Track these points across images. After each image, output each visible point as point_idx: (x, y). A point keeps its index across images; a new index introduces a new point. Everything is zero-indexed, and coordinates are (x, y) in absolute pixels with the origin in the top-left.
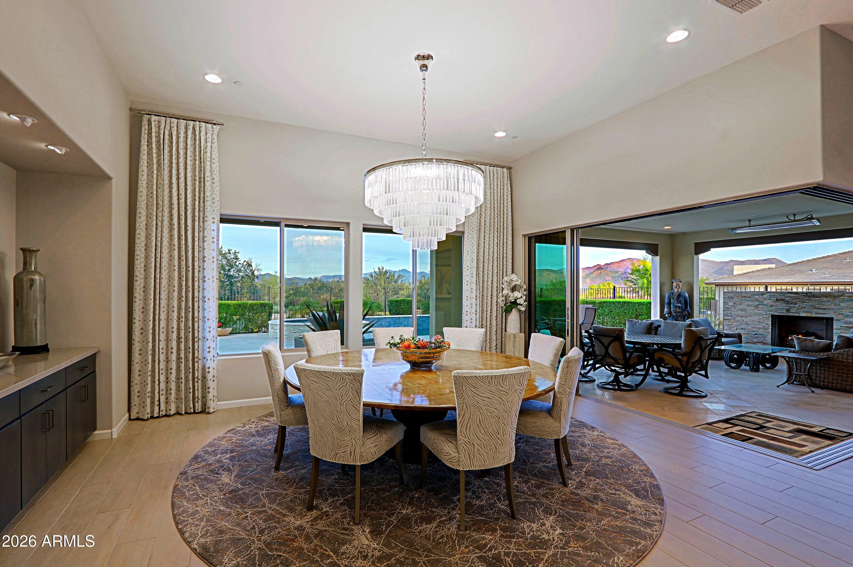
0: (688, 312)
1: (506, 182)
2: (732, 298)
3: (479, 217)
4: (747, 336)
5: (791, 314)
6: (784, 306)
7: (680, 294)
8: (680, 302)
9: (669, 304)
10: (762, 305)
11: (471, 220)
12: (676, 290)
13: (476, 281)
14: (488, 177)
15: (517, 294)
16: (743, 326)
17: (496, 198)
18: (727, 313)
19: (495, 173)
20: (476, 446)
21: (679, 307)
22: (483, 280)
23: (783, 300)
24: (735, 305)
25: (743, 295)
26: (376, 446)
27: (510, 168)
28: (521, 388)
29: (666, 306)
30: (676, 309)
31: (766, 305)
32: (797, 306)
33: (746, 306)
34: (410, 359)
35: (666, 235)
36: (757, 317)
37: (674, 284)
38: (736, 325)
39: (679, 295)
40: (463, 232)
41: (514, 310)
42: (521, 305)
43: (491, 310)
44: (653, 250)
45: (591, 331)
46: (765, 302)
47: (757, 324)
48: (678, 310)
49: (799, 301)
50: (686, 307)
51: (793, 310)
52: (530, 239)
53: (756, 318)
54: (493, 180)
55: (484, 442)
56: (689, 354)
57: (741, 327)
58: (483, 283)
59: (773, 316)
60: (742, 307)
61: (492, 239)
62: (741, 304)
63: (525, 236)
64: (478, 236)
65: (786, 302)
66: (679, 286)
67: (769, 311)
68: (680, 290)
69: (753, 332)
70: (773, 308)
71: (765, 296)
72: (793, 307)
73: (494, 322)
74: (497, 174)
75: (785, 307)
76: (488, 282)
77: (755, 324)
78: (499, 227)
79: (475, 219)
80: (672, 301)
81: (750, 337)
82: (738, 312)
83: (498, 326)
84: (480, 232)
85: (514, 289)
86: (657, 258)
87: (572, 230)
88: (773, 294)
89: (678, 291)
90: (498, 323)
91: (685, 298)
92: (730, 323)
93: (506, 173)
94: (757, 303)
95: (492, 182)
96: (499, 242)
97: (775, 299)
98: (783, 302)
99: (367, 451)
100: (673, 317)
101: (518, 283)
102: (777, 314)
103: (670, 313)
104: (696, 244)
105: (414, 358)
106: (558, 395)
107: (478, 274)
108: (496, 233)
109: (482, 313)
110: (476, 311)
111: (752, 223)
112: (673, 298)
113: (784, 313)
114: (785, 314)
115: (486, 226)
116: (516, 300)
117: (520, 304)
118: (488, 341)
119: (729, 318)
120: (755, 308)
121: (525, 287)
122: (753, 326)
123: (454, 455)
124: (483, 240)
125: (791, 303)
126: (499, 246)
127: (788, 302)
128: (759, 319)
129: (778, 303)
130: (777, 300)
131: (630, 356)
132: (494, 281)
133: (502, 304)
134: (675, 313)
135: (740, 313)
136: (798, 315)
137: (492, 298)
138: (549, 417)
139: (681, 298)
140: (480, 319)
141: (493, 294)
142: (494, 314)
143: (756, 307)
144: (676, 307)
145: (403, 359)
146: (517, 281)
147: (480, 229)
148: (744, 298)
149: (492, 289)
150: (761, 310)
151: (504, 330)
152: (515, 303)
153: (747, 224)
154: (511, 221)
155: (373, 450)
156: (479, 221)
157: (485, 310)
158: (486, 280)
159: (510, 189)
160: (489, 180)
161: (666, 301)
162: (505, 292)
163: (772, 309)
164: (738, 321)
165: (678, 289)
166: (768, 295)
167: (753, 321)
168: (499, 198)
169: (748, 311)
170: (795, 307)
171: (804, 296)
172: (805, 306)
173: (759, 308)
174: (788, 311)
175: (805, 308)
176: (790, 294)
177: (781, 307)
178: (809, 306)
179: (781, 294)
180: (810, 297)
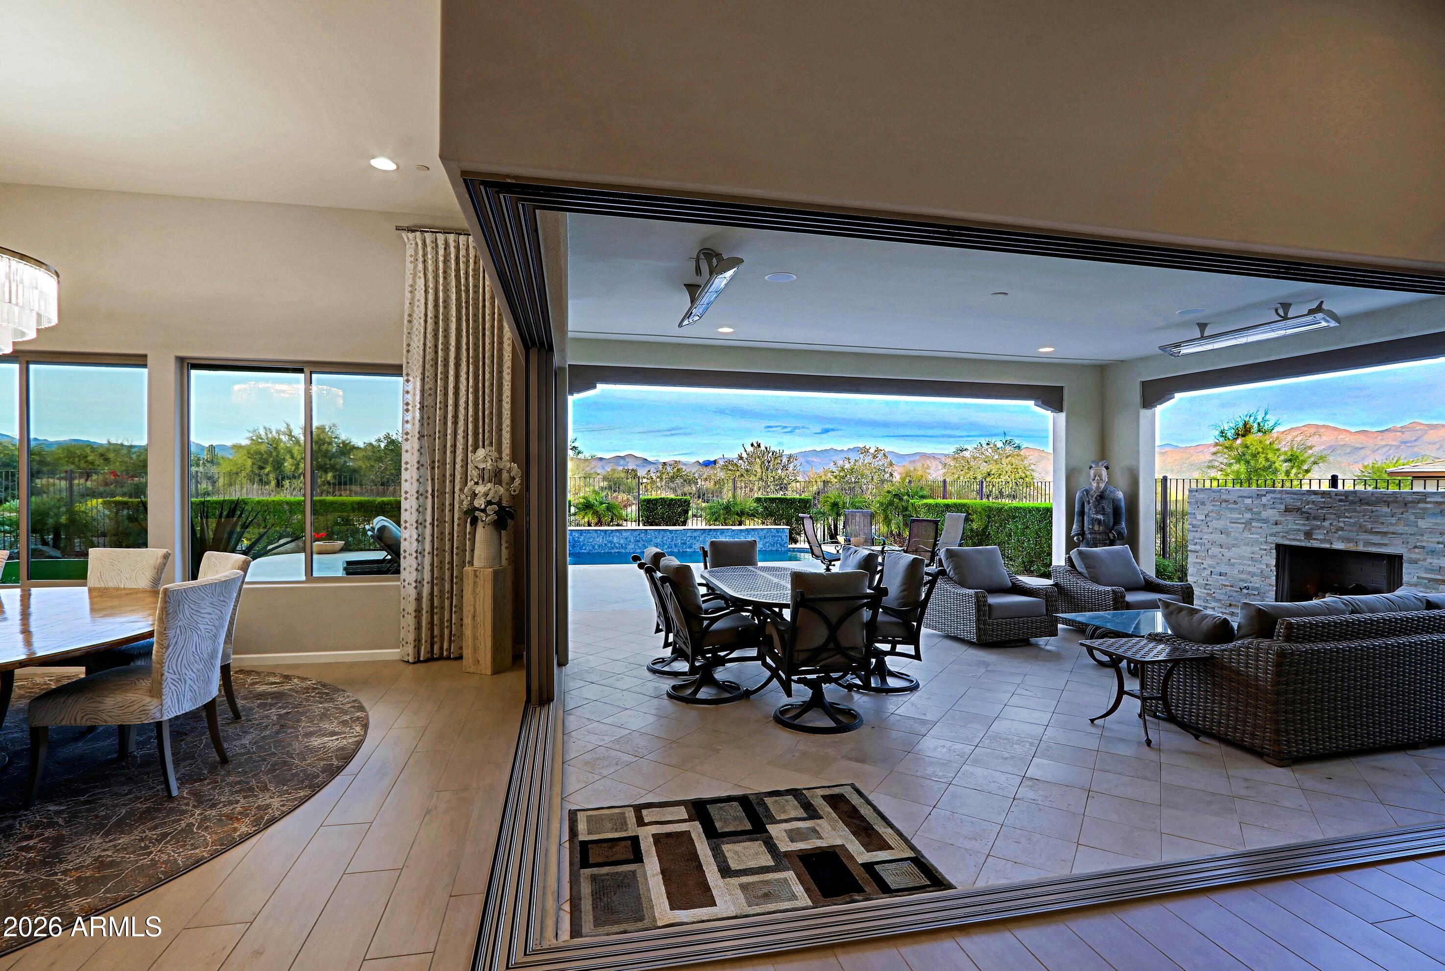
0: (1121, 533)
2: (1203, 504)
4: (1230, 591)
5: (1316, 544)
6: (1301, 524)
7: (1102, 492)
8: (1103, 512)
9: (1082, 513)
10: (1258, 520)
12: (1094, 485)
16: (1223, 569)
18: (1194, 538)
21: (1099, 522)
23: (1299, 510)
24: (1208, 519)
25: (1224, 497)
29: (1076, 519)
30: (1093, 525)
31: (1265, 521)
32: (1326, 524)
33: (1228, 524)
35: (1084, 366)
36: (1248, 549)
37: (1092, 472)
38: (1210, 566)
39: (1102, 496)
44: (1050, 398)
46: (1263, 513)
47: (1249, 565)
48: (1096, 528)
49: (1330, 513)
50: (1117, 521)
51: (1319, 535)
53: (1246, 551)
57: (1218, 570)
59: (1278, 547)
60: (1220, 524)
62: (1219, 517)
65: (1306, 515)
66: (1100, 476)
67: (1271, 535)
69: (1241, 583)
70: (1279, 528)
71: (1264, 499)
72: (1319, 528)
75: (1303, 528)
77: (1245, 565)
80: (1086, 510)
81: (1235, 594)
82: (1213, 535)
86: (1062, 416)
88: (1279, 496)
89: (1098, 487)
91: (1116, 502)
92: (1200, 561)
94: (1248, 516)
97: (1283, 507)
98: (1298, 515)
100: (1089, 543)
102: (1287, 542)
103: (1082, 534)
104: (1146, 386)
112: (1089, 503)
113: (1300, 542)
114: (1303, 544)
119: (1198, 547)
120: (1244, 528)
122: (1241, 568)
125: (1315, 518)
127: (1308, 517)
128: (1253, 553)
129: (1290, 517)
130: (1287, 510)
134: (1091, 533)
135: (1216, 537)
136: (1327, 546)
139: (1104, 501)
143: (1247, 524)
144: (1094, 521)
148: (1224, 505)
150: (1258, 534)
161: (1077, 507)
163: (1278, 530)
164: (1213, 557)
165: (1098, 483)
166: (1269, 496)
167: (1241, 557)
169: (1232, 534)
170: (1324, 527)
171: (1340, 500)
172: (1342, 525)
173: (1253, 527)
174: (1308, 535)
175: (1342, 529)
176: (1313, 497)
177: (1295, 527)
178: (1350, 524)
179: (1295, 496)
180: (1352, 503)
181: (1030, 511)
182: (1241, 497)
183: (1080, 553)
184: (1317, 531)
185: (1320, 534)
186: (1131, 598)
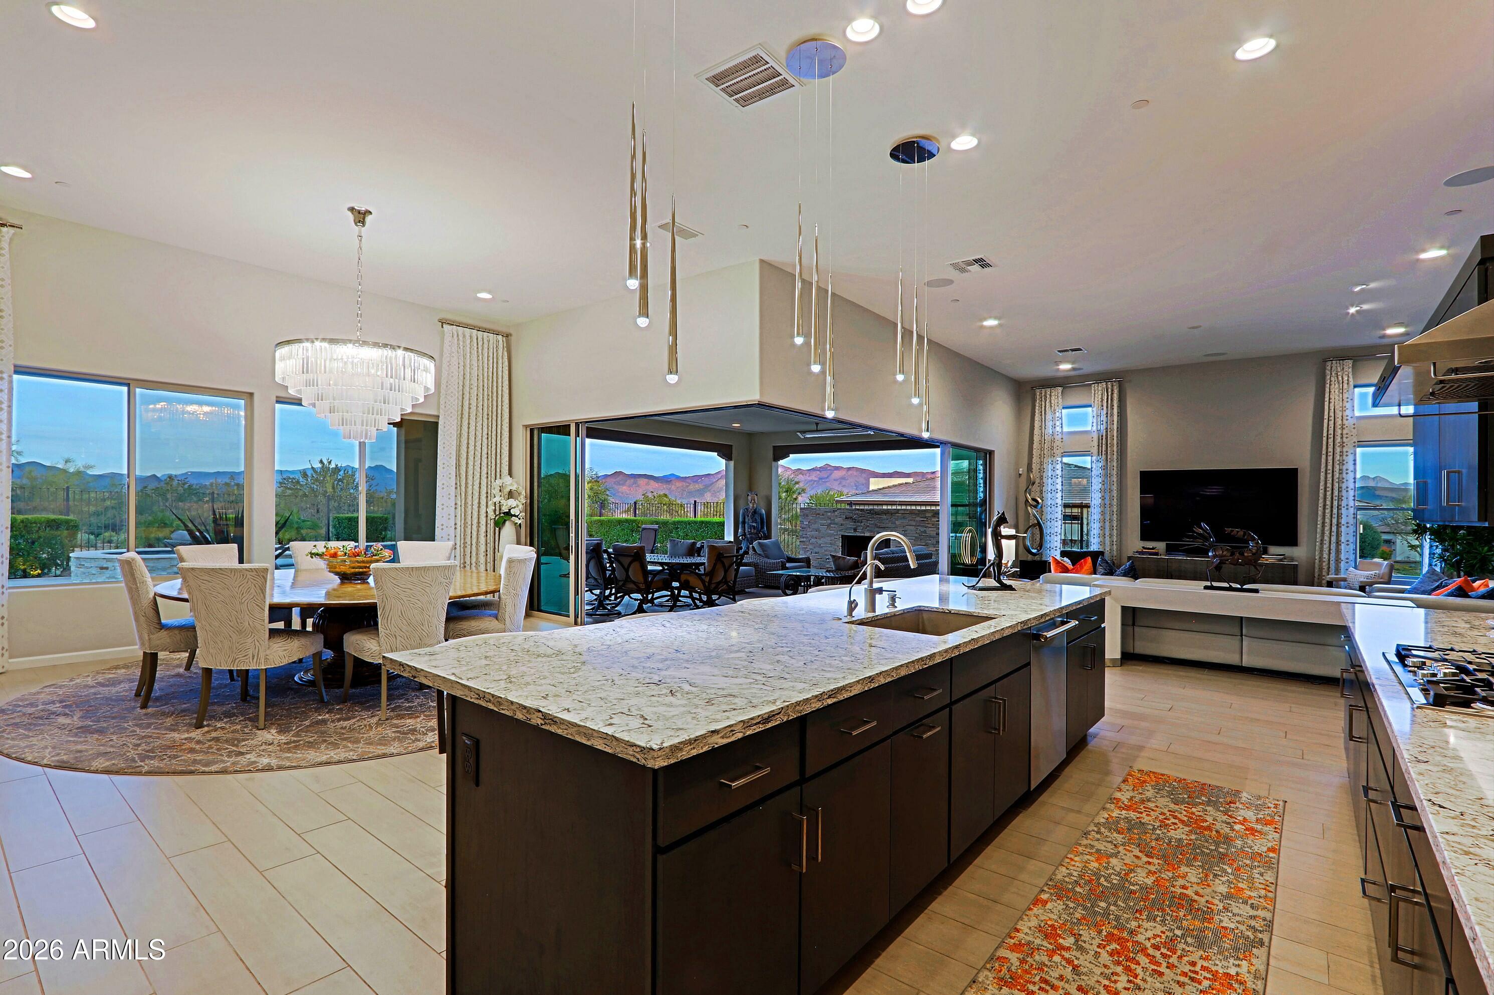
0: (764, 534)
1: (500, 354)
2: (807, 516)
3: (461, 398)
4: (821, 561)
5: (858, 534)
6: (850, 524)
7: (755, 510)
8: (756, 521)
9: (744, 523)
10: (834, 524)
11: (449, 401)
12: (751, 505)
13: (456, 484)
14: (475, 345)
15: (512, 502)
16: (816, 550)
17: (486, 375)
18: (803, 534)
19: (485, 341)
20: (399, 638)
21: (754, 527)
22: (466, 484)
23: (851, 518)
24: (810, 524)
25: (818, 512)
26: (285, 650)
27: (507, 336)
28: (446, 581)
29: (740, 526)
31: (836, 524)
32: (862, 524)
33: (819, 526)
34: (338, 570)
35: (743, 433)
36: (829, 538)
37: (750, 498)
38: (811, 549)
39: (755, 512)
40: (438, 417)
41: (507, 523)
42: (517, 516)
43: (479, 523)
44: (725, 452)
45: (611, 550)
46: (836, 520)
50: (762, 527)
51: (859, 530)
52: (532, 431)
53: (828, 540)
54: (483, 349)
55: (407, 634)
56: (711, 574)
58: (466, 487)
59: (843, 536)
60: (815, 526)
61: (479, 428)
62: (815, 523)
63: (526, 426)
64: (459, 423)
66: (755, 500)
67: (839, 531)
68: (755, 506)
69: (826, 556)
71: (836, 513)
72: (859, 526)
73: (482, 539)
74: (489, 341)
75: (853, 526)
76: (473, 485)
77: (828, 546)
78: (490, 414)
79: (454, 401)
80: (746, 520)
81: (823, 562)
83: (489, 545)
84: (462, 418)
85: (511, 495)
86: (732, 463)
87: (577, 425)
88: (843, 511)
89: (753, 507)
90: (488, 541)
91: (761, 515)
92: (805, 546)
93: (501, 342)
94: (829, 521)
95: (480, 351)
96: (490, 433)
97: (844, 516)
98: (851, 520)
99: (274, 654)
100: (748, 540)
101: (514, 488)
102: (846, 534)
103: (744, 535)
104: (775, 448)
105: (343, 569)
106: (502, 596)
107: (459, 475)
108: (485, 420)
109: (465, 527)
110: (455, 524)
111: (820, 427)
112: (748, 516)
113: (851, 533)
114: (853, 534)
115: (471, 410)
116: (510, 510)
117: (514, 516)
118: (474, 564)
119: (805, 539)
120: (827, 528)
121: (524, 493)
122: (826, 548)
123: (375, 648)
124: (467, 430)
125: (858, 522)
126: (490, 439)
127: (855, 521)
128: (831, 540)
129: (847, 521)
130: (846, 518)
131: (653, 579)
132: (482, 486)
133: (491, 515)
135: (814, 533)
136: (863, 534)
137: (479, 507)
138: (495, 620)
139: (757, 515)
140: (462, 535)
141: (481, 501)
142: (483, 529)
143: (829, 526)
144: (751, 527)
145: (330, 571)
146: (511, 484)
147: (462, 414)
148: (818, 516)
149: (480, 495)
150: (833, 530)
151: (496, 550)
152: (508, 514)
153: (814, 427)
154: (508, 406)
155: (281, 654)
156: (460, 404)
157: (470, 523)
158: (470, 483)
159: (506, 363)
160: (475, 348)
161: (741, 520)
162: (497, 499)
163: (842, 528)
164: (812, 544)
165: (754, 504)
166: (838, 511)
167: (826, 543)
168: (491, 375)
169: (822, 531)
171: (868, 513)
173: (832, 527)
174: (855, 530)
175: (868, 526)
176: (857, 511)
177: (850, 526)
178: (872, 524)
179: (849, 511)
180: (873, 514)
181: (689, 524)
182: (826, 512)
183: (759, 543)
186: (788, 565)
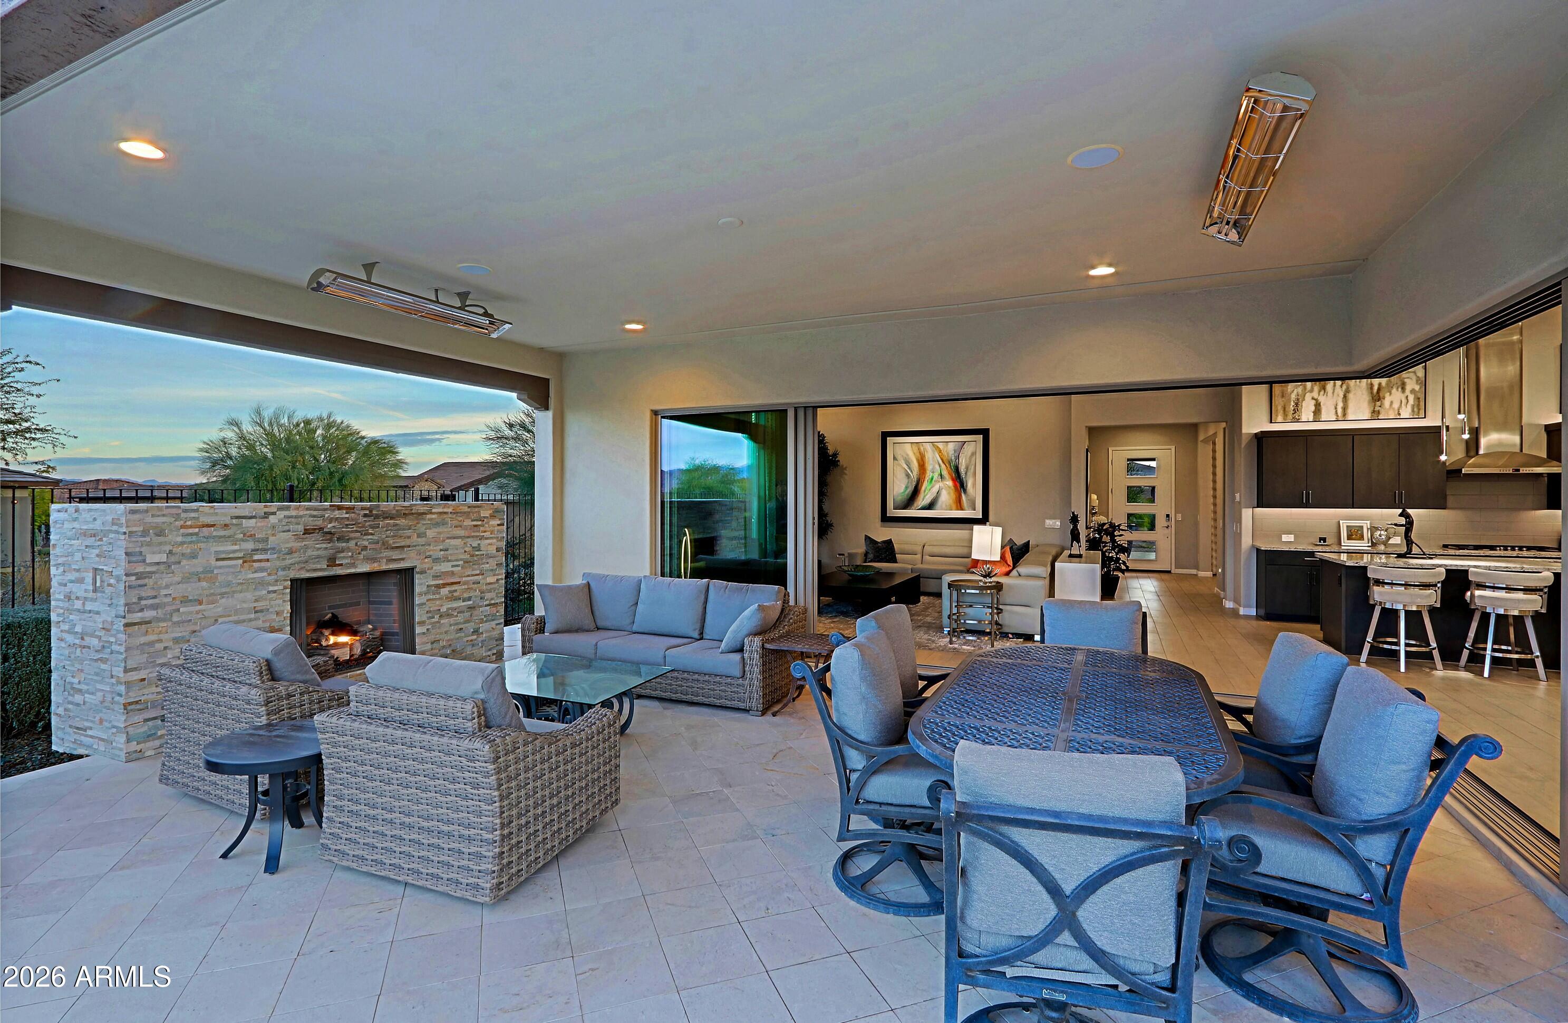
2: (163, 533)
5: (337, 571)
6: (323, 548)
10: (261, 550)
23: (321, 529)
24: (174, 559)
31: (275, 551)
32: (352, 544)
33: (216, 562)
36: (249, 596)
38: (175, 642)
46: (271, 539)
49: (354, 532)
53: (244, 601)
59: (293, 584)
65: (328, 537)
67: (284, 569)
70: (295, 558)
71: (272, 520)
72: (343, 550)
75: (324, 553)
88: (295, 513)
94: (250, 546)
97: (301, 528)
98: (317, 537)
102: (305, 575)
114: (324, 574)
120: (242, 566)
125: (339, 539)
127: (329, 536)
128: (256, 601)
129: (310, 541)
130: (307, 532)
136: (351, 571)
143: (247, 559)
148: (204, 532)
150: (262, 570)
163: (294, 561)
166: (281, 514)
169: (220, 578)
170: (349, 549)
171: (365, 515)
172: (366, 543)
173: (254, 561)
174: (332, 562)
175: (365, 548)
176: (337, 512)
177: (315, 553)
178: (374, 542)
179: (315, 513)
180: (376, 517)
182: (237, 517)
184: (342, 555)
185: (344, 558)
